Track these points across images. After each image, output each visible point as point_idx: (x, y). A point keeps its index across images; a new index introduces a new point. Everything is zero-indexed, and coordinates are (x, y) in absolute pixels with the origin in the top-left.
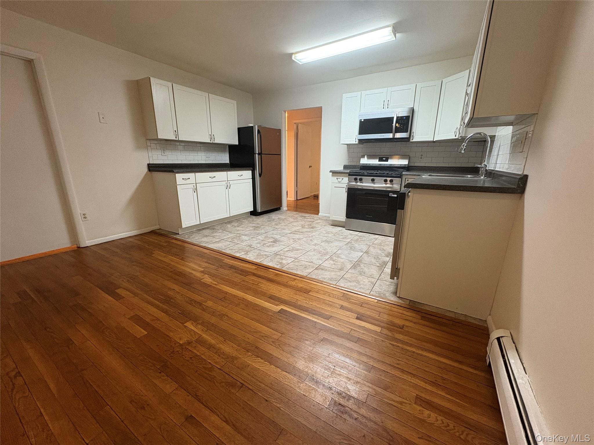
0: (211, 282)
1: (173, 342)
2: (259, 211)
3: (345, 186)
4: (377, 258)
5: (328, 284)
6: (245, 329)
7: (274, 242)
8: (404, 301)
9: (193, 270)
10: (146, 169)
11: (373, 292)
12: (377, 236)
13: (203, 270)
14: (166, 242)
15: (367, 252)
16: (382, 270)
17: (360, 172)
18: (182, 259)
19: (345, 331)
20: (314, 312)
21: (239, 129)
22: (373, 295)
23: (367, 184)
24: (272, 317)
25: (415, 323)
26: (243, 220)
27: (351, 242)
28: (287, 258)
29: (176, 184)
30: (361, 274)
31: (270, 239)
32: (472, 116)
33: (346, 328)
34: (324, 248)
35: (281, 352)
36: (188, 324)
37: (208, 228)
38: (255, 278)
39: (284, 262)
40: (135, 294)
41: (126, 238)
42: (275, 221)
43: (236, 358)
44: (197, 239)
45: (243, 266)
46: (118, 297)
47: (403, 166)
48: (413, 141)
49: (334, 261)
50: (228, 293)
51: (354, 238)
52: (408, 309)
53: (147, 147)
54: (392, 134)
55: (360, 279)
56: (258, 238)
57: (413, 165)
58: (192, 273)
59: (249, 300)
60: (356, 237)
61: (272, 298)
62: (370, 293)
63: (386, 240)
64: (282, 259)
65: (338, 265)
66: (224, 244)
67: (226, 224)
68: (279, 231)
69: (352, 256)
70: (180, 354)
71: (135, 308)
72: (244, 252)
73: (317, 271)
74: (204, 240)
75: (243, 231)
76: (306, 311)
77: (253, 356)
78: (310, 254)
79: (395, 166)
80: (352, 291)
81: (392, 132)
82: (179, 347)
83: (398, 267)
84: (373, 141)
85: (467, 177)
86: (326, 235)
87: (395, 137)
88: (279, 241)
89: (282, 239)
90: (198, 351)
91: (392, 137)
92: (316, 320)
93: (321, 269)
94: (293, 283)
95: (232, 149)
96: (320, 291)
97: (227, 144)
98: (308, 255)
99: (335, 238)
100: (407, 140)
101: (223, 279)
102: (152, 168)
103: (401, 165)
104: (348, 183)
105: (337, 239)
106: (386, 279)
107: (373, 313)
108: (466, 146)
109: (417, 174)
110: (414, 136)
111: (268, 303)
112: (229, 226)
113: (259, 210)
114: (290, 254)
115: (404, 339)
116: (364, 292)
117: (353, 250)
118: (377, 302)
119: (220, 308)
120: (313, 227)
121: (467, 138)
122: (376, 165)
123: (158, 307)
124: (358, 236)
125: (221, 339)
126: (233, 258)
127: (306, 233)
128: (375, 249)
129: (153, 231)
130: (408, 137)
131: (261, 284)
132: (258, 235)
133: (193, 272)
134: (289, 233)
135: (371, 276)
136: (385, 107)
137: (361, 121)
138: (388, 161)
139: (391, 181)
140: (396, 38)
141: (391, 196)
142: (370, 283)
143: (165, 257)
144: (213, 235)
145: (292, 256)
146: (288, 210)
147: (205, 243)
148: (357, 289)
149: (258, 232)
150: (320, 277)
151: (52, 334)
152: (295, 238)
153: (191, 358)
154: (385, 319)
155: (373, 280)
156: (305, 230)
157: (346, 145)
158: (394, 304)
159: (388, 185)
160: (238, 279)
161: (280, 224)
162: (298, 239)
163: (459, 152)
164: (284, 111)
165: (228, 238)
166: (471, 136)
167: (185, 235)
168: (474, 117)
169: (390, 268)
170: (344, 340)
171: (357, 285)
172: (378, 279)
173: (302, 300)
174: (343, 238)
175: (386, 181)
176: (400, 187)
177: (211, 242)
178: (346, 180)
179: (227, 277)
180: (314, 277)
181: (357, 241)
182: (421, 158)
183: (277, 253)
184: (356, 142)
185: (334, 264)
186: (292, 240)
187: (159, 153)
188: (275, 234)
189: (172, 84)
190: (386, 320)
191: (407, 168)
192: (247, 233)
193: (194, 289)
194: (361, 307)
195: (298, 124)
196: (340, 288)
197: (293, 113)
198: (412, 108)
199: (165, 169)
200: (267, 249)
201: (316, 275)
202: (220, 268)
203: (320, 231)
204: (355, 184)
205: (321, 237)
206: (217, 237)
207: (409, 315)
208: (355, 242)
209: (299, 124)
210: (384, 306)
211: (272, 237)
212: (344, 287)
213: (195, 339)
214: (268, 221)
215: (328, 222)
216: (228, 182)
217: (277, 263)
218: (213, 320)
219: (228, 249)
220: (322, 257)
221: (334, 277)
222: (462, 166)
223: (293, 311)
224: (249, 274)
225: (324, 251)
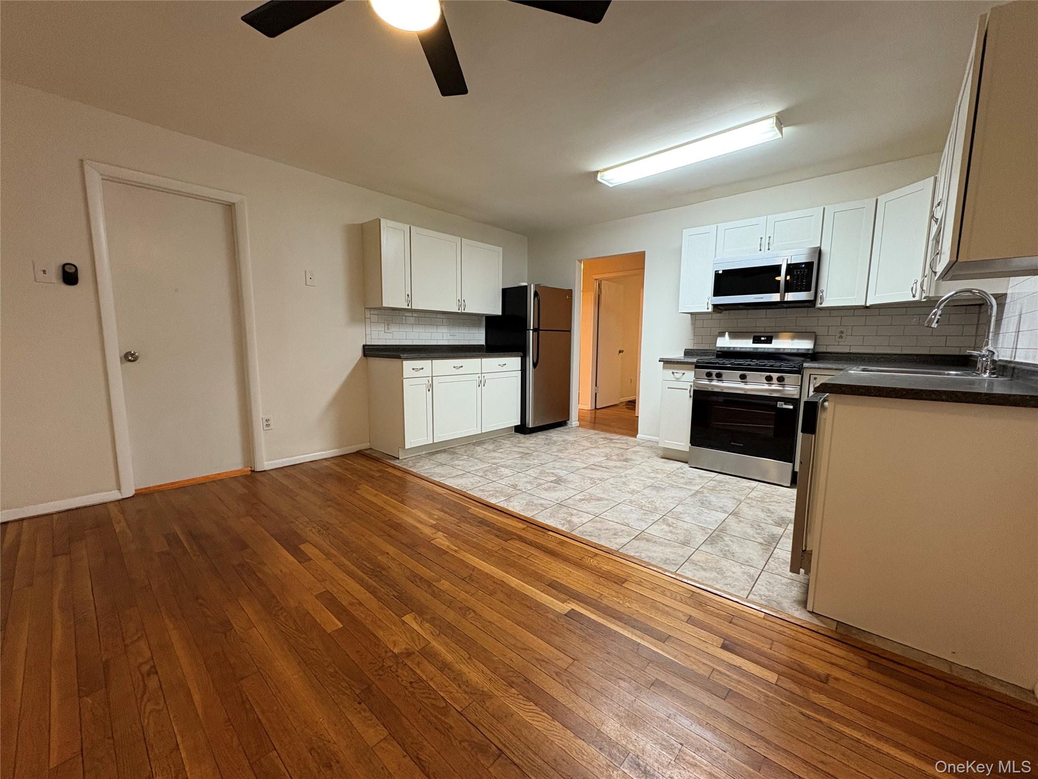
0: (448, 546)
1: (384, 648)
2: (530, 427)
3: (688, 386)
4: (757, 525)
5: (659, 571)
6: (506, 640)
7: (556, 482)
8: (822, 622)
9: (420, 522)
10: (359, 353)
11: (755, 595)
12: (754, 484)
13: (435, 523)
14: (379, 471)
15: (734, 513)
16: (770, 553)
17: (717, 361)
18: (402, 502)
19: (701, 672)
20: (635, 624)
21: (505, 292)
22: (753, 603)
23: (731, 383)
24: (554, 624)
25: (854, 674)
26: (503, 441)
27: (702, 492)
28: (581, 513)
29: (403, 376)
30: (725, 556)
31: (550, 476)
32: (955, 259)
33: (701, 665)
34: (650, 500)
35: (574, 696)
36: (408, 618)
37: (444, 451)
38: (523, 546)
39: (575, 520)
40: (328, 555)
41: (320, 460)
42: (558, 445)
43: (490, 696)
44: (426, 468)
45: (502, 523)
46: (302, 558)
47: (803, 351)
48: (822, 306)
49: (670, 526)
50: (476, 569)
51: (708, 484)
52: (835, 642)
53: (364, 321)
54: (779, 294)
55: (725, 565)
56: (528, 473)
57: (825, 351)
58: (417, 528)
59: (513, 585)
60: (711, 482)
61: (555, 587)
62: (747, 597)
63: (775, 493)
64: (572, 515)
65: (677, 534)
66: (472, 480)
67: (474, 445)
68: (565, 462)
69: (705, 520)
70: (393, 672)
71: (326, 580)
72: (505, 496)
73: (638, 542)
74: (439, 471)
75: (502, 459)
76: (620, 619)
77: (521, 696)
78: (623, 508)
79: (786, 351)
80: (709, 589)
81: (778, 292)
82: (391, 658)
83: (808, 549)
84: (740, 306)
85: (948, 374)
86: (652, 475)
87: (786, 300)
88: (565, 481)
89: (571, 477)
90: (423, 672)
91: (779, 300)
92: (639, 641)
93: (645, 538)
94: (593, 562)
95: (491, 322)
96: (646, 583)
97: (483, 315)
98: (619, 510)
99: (670, 482)
100: (811, 304)
101: (466, 542)
102: (370, 351)
103: (798, 349)
104: (694, 382)
105: (674, 483)
106: (779, 571)
107: (757, 639)
108: (940, 315)
109: (834, 366)
110: (825, 296)
111: (546, 596)
112: (479, 449)
113: (530, 424)
114: (586, 506)
115: (832, 707)
116: (735, 594)
117: (707, 508)
118: (764, 618)
119: (463, 595)
120: (627, 459)
121: (943, 299)
122: (748, 350)
123: (361, 582)
124: (714, 481)
125: (463, 653)
126: (485, 507)
127: (614, 469)
128: (752, 508)
129: (360, 451)
130: (812, 299)
131: (532, 558)
132: (528, 468)
133: (418, 525)
134: (584, 468)
135: (747, 562)
136: (763, 249)
137: (718, 273)
138: (771, 343)
139: (780, 379)
140: (782, 134)
141: (780, 407)
142: (746, 576)
143: (376, 495)
144: (453, 463)
145: (590, 510)
146: (580, 426)
147: (440, 477)
148: (719, 586)
149: (527, 462)
150: (643, 555)
151: (206, 610)
152: (594, 476)
153: (411, 683)
154: (785, 657)
155: (752, 571)
156: (612, 464)
157: (689, 315)
158: (803, 625)
159: (773, 387)
160: (493, 545)
161: (567, 450)
162: (599, 479)
163: (928, 327)
164: (578, 260)
165: (477, 470)
166: (951, 296)
167: (408, 461)
168: (959, 260)
169: (790, 549)
170: (697, 689)
171: (719, 576)
172: (762, 570)
173: (609, 596)
174: (686, 484)
175: (769, 379)
176: (799, 390)
177: (450, 476)
178: (689, 376)
179: (475, 540)
180: (632, 554)
181: (713, 489)
182: (841, 337)
183: (562, 503)
184: (708, 309)
185: (671, 532)
186: (589, 481)
187: (381, 328)
188: (558, 469)
189: (410, 227)
190: (788, 658)
191: (812, 356)
192: (509, 463)
193: (419, 555)
194: (731, 624)
195: (601, 281)
196: (684, 580)
197: (593, 264)
198: (818, 247)
199: (387, 353)
200: (545, 495)
201: (637, 550)
202: (464, 522)
203: (640, 466)
204: (708, 383)
205: (643, 479)
206: (459, 468)
207: (837, 654)
208: (710, 491)
209: (603, 281)
210: (781, 629)
211: (552, 473)
212: (691, 580)
213: (420, 648)
214: (545, 444)
215: (655, 452)
216: (483, 375)
217: (562, 522)
218: (451, 616)
219: (477, 489)
220: (647, 517)
221: (672, 556)
222: (931, 353)
223: (593, 617)
224: (514, 537)
225: (650, 506)
